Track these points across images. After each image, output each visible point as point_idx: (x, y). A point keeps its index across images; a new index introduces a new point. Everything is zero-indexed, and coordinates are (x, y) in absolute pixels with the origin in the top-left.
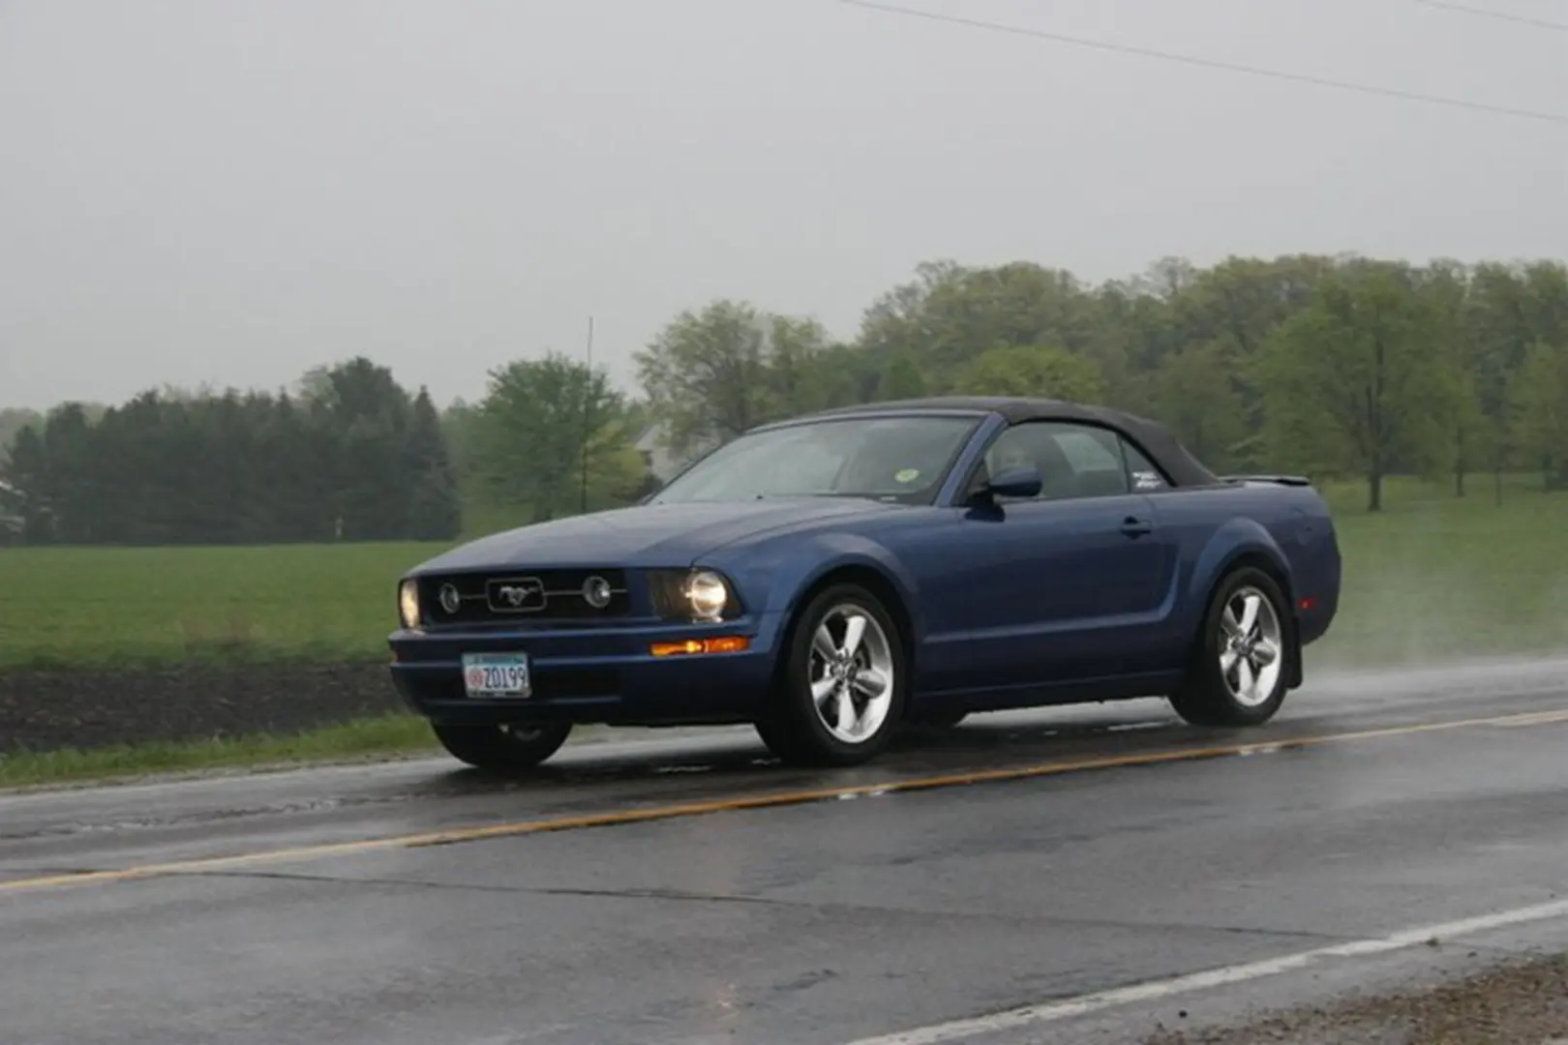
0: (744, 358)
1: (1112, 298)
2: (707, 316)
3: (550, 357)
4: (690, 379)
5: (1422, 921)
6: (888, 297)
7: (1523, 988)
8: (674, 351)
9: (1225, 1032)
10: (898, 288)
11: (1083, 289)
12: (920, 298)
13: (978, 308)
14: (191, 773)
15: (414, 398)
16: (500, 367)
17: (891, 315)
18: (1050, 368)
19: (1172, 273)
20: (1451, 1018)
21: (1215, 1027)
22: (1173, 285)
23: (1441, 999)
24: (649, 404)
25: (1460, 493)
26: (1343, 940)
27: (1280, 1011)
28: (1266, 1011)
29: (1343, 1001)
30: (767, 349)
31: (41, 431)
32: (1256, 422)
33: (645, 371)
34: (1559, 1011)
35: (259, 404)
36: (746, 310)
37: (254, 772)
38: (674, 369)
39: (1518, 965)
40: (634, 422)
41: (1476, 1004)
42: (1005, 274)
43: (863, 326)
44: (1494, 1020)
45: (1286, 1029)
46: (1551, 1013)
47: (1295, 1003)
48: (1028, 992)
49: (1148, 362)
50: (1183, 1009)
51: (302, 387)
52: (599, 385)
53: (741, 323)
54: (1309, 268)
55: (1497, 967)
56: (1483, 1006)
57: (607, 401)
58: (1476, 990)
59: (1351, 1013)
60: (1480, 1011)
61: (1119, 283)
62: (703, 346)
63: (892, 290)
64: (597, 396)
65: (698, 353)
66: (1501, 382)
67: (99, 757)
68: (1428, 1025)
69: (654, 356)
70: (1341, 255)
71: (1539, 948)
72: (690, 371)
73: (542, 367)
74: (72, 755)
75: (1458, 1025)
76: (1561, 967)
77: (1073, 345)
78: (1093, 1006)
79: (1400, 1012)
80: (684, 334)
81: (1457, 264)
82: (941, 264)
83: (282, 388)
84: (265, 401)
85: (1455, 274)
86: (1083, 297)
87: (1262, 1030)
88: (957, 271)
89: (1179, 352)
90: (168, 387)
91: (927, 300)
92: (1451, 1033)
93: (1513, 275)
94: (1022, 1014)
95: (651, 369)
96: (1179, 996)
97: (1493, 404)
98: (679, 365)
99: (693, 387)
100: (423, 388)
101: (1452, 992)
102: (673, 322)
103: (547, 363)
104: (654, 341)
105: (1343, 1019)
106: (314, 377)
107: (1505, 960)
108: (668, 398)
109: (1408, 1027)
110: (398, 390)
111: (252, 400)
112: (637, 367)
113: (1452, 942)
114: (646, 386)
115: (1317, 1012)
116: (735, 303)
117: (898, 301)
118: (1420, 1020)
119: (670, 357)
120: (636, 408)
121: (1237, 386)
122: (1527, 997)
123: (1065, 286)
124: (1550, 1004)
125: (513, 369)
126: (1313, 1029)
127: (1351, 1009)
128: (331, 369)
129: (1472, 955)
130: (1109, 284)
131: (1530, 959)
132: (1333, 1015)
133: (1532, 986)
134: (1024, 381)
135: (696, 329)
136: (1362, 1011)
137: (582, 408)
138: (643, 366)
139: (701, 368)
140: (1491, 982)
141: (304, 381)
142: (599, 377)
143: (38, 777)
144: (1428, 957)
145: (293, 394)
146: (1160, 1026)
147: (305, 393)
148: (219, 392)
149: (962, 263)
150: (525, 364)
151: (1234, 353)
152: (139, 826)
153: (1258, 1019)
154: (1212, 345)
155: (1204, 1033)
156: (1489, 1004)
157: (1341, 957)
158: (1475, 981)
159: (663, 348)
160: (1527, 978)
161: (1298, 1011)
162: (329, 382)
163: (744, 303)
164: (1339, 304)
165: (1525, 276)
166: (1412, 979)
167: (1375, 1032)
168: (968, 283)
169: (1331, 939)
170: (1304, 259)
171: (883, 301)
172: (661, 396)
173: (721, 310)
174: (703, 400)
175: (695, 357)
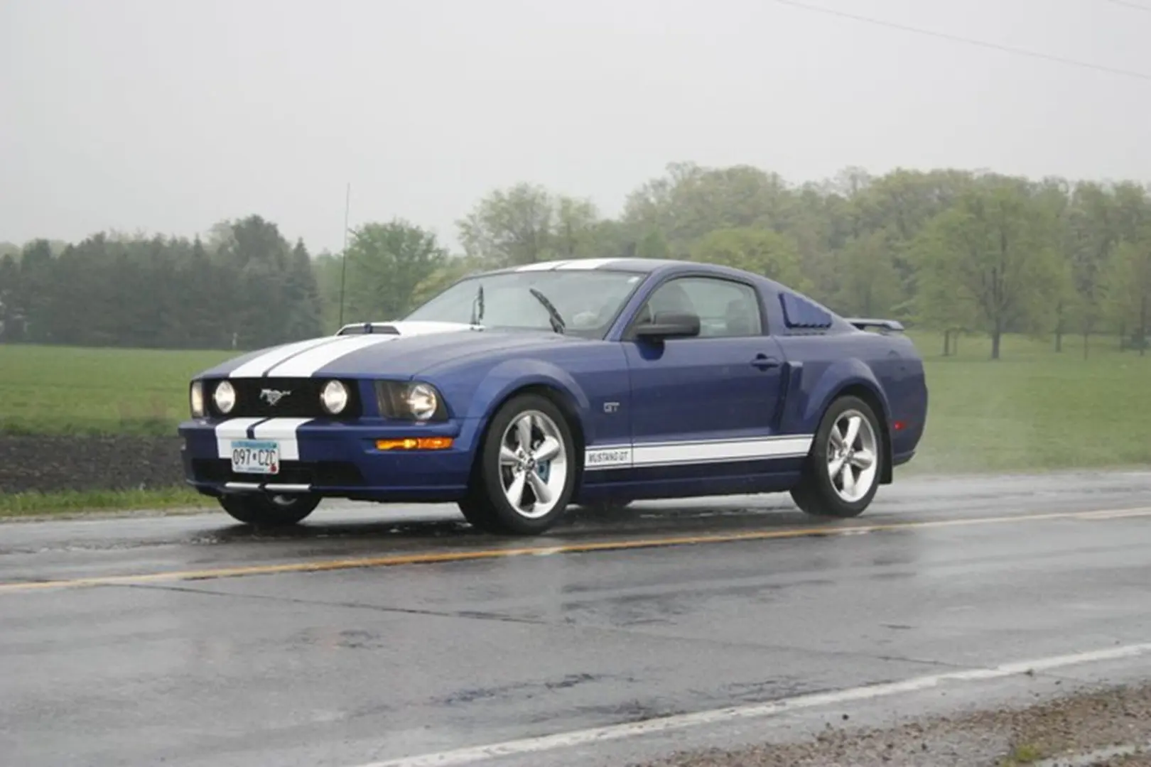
0: (537, 228)
1: (809, 195)
2: (511, 194)
3: (394, 219)
4: (497, 241)
5: (1022, 657)
6: (645, 187)
7: (1094, 709)
8: (486, 219)
9: (875, 731)
10: (652, 180)
11: (788, 187)
12: (668, 188)
13: (711, 198)
14: (121, 513)
15: (294, 246)
16: (357, 226)
17: (647, 200)
18: (761, 244)
19: (854, 178)
20: (1041, 728)
21: (868, 727)
22: (854, 187)
23: (1034, 714)
24: (465, 258)
25: (1058, 349)
26: (966, 668)
27: (915, 717)
28: (906, 717)
29: (964, 713)
30: (555, 221)
31: (17, 260)
32: (911, 290)
33: (464, 234)
34: (1120, 726)
35: (179, 247)
36: (541, 191)
37: (168, 515)
38: (485, 233)
39: (1091, 692)
40: (455, 271)
41: (1060, 718)
42: (731, 174)
43: (627, 208)
44: (1072, 730)
45: (921, 731)
46: (1115, 727)
47: (927, 713)
48: (733, 696)
49: (834, 243)
50: (847, 714)
51: (211, 234)
52: (430, 243)
53: (538, 200)
54: (955, 178)
55: (1076, 692)
56: (1065, 720)
57: (436, 255)
58: (1061, 709)
59: (969, 721)
60: (1063, 724)
61: (815, 184)
62: (507, 217)
63: (648, 183)
64: (428, 251)
65: (504, 222)
66: (1092, 268)
67: (55, 498)
68: (1024, 733)
69: (470, 223)
70: (978, 170)
71: (1106, 680)
72: (497, 235)
73: (389, 228)
74: (34, 495)
75: (1047, 733)
76: (1123, 694)
77: (778, 228)
78: (780, 709)
79: (1004, 722)
80: (493, 206)
81: (1062, 181)
82: (685, 164)
83: (197, 235)
84: (185, 243)
85: (1062, 187)
86: (787, 193)
87: (904, 730)
88: (695, 170)
89: (857, 236)
90: (113, 231)
91: (673, 190)
92: (1042, 739)
93: (1104, 190)
94: (728, 712)
95: (470, 235)
96: (842, 704)
97: (1085, 286)
98: (490, 230)
99: (500, 247)
100: (301, 239)
101: (1042, 709)
102: (486, 197)
103: (393, 225)
104: (472, 212)
105: (960, 727)
106: (219, 228)
107: (1082, 688)
108: (480, 254)
109: (1010, 733)
110: (282, 240)
111: (174, 242)
112: (459, 230)
113: (1043, 674)
114: (464, 244)
115: (944, 719)
116: (533, 186)
117: (652, 191)
118: (1019, 728)
119: (483, 224)
120: (456, 261)
121: (898, 263)
122: (1097, 715)
123: (774, 184)
124: (1114, 721)
125: (369, 229)
126: (940, 731)
127: (969, 718)
128: (233, 223)
129: (1058, 683)
130: (807, 184)
131: (1100, 688)
132: (954, 722)
133: (1100, 707)
134: (741, 254)
135: (503, 204)
136: (975, 720)
137: (417, 259)
138: (464, 230)
139: (505, 233)
140: (1071, 703)
141: (214, 230)
142: (430, 237)
143: (8, 511)
144: (1025, 683)
145: (205, 240)
146: (828, 725)
147: (213, 240)
148: (150, 236)
149: (700, 164)
150: (376, 225)
151: (897, 239)
152: (83, 550)
153: (901, 723)
154: (881, 233)
155: (861, 731)
156: (1069, 719)
157: (962, 681)
158: (1060, 702)
159: (478, 219)
160: (1097, 702)
161: (930, 718)
162: (232, 233)
163: (539, 187)
164: (976, 208)
165: (1112, 192)
166: (1013, 698)
167: (985, 736)
168: (702, 179)
169: (955, 668)
170: (951, 172)
171: (641, 190)
172: (475, 253)
173: (522, 190)
174: (506, 257)
175: (502, 225)
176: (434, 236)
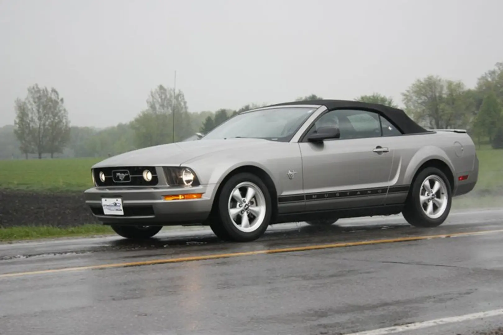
0: (437, 94)
2: (425, 81)
3: (374, 94)
4: (420, 101)
6: (486, 74)
8: (415, 92)
10: (489, 71)
12: (497, 74)
16: (358, 97)
17: (487, 80)
24: (406, 109)
30: (445, 91)
31: (213, 118)
36: (438, 78)
38: (414, 98)
43: (478, 84)
53: (436, 83)
62: (424, 90)
63: (487, 72)
65: (422, 93)
69: (408, 94)
72: (420, 98)
73: (371, 98)
80: (418, 86)
90: (253, 104)
91: (499, 75)
95: (407, 98)
98: (416, 97)
99: (421, 104)
102: (415, 83)
103: (373, 96)
104: (408, 89)
108: (412, 107)
112: (402, 97)
114: (405, 103)
116: (435, 77)
117: (489, 76)
119: (414, 94)
125: (363, 99)
128: (304, 98)
135: (422, 85)
138: (405, 97)
139: (423, 98)
142: (390, 101)
150: (366, 96)
159: (411, 91)
163: (438, 76)
171: (484, 75)
172: (410, 107)
173: (430, 78)
174: (424, 108)
175: (421, 94)
176: (391, 100)
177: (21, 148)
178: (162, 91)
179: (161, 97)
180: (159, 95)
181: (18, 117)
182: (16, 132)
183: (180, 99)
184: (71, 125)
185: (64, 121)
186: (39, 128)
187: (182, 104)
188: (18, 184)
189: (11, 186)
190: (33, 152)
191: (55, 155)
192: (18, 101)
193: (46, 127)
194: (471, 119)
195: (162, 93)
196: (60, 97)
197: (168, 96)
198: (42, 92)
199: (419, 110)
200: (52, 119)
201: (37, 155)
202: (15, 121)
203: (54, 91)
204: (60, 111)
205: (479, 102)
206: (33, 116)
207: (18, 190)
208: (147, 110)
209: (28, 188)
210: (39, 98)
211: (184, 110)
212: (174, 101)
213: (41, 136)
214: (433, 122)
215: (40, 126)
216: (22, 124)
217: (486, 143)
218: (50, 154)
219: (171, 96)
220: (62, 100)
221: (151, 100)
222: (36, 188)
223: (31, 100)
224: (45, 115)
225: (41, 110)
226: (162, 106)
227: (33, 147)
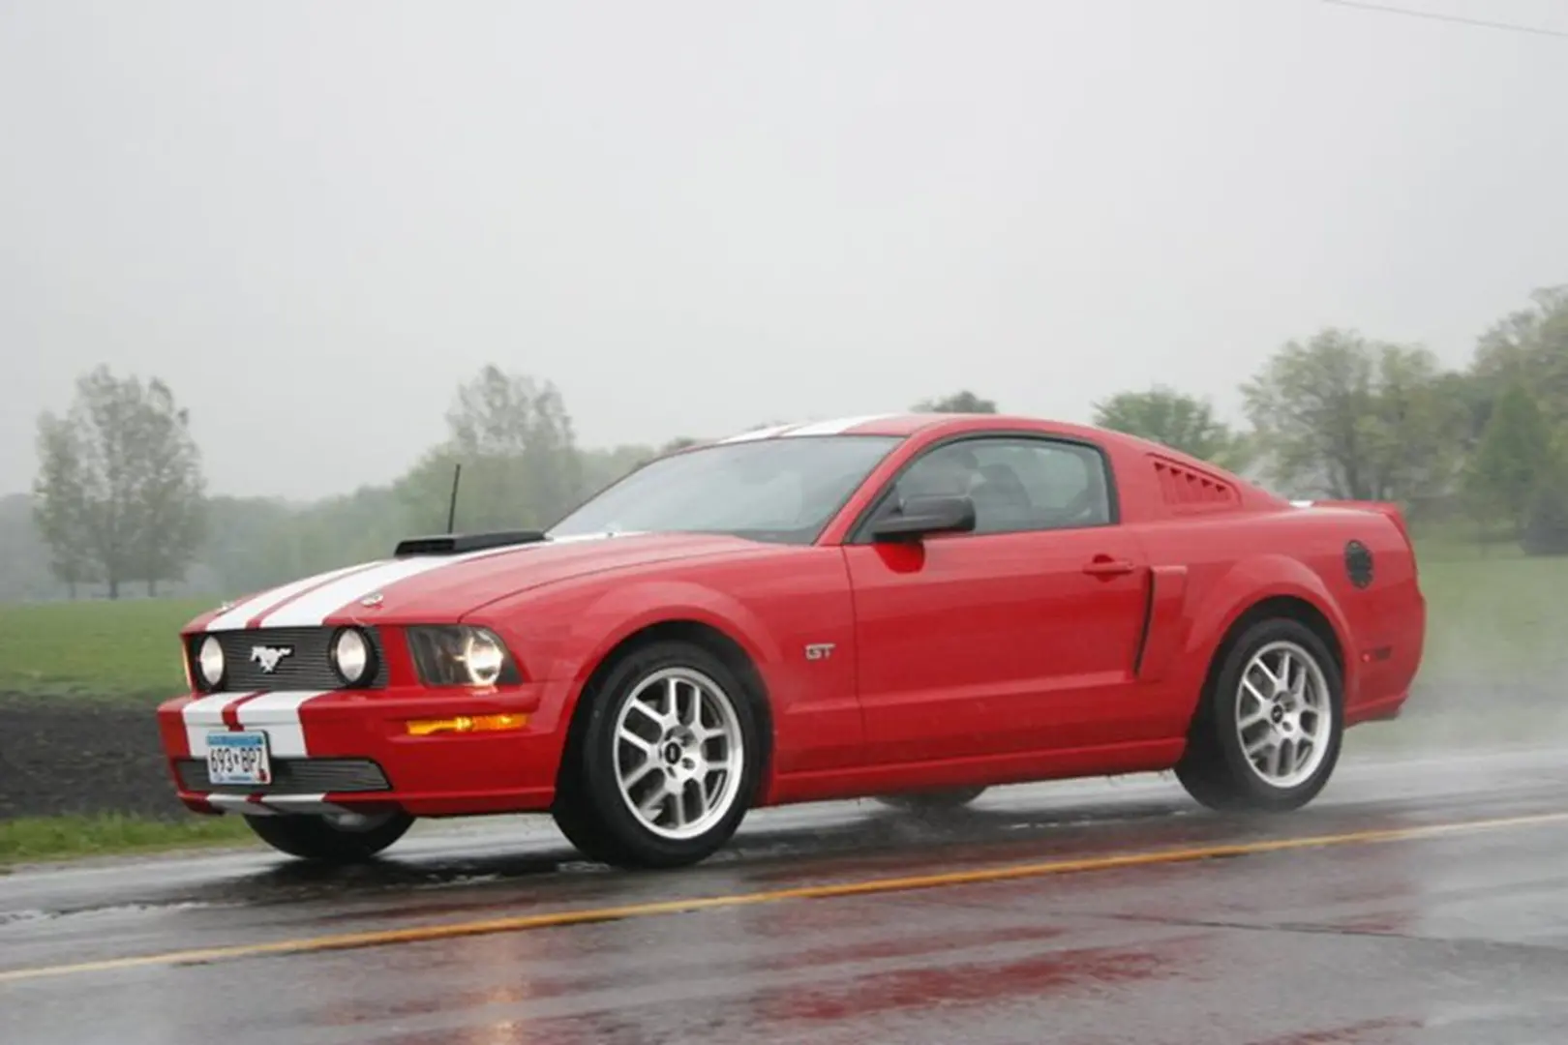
0: (1352, 388)
2: (1314, 345)
3: (1155, 387)
4: (1297, 410)
6: (1502, 323)
8: (1279, 381)
10: (1512, 315)
12: (1536, 324)
17: (1504, 342)
24: (1254, 435)
30: (1376, 379)
33: (1252, 402)
36: (1355, 337)
38: (1280, 399)
40: (1240, 453)
52: (1204, 416)
53: (1350, 351)
57: (1212, 432)
62: (1310, 376)
63: (1506, 318)
64: (1203, 427)
65: (1304, 382)
69: (1258, 386)
72: (1298, 402)
73: (1148, 399)
80: (1290, 363)
82: (1558, 289)
91: (1543, 326)
95: (1257, 399)
98: (1285, 394)
99: (1300, 418)
102: (1279, 352)
103: (1153, 396)
104: (1261, 373)
108: (1274, 429)
112: (1243, 398)
114: (1252, 417)
116: (1343, 333)
117: (1513, 328)
119: (1278, 387)
120: (1241, 440)
125: (1120, 401)
128: (934, 403)
135: (1302, 359)
137: (1187, 439)
138: (1248, 398)
139: (1307, 398)
142: (1203, 408)
150: (1130, 396)
159: (1269, 380)
163: (1352, 332)
171: (1498, 329)
172: (1268, 428)
173: (1329, 336)
174: (1311, 430)
175: (1302, 387)
176: (1209, 407)
177: (56, 567)
178: (497, 384)
179: (490, 404)
180: (485, 395)
181: (48, 468)
182: (38, 516)
183: (550, 409)
184: (210, 493)
185: (189, 479)
186: (112, 503)
187: (558, 424)
188: (45, 680)
189: (24, 687)
190: (92, 579)
191: (162, 585)
192: (46, 421)
193: (135, 499)
194: (1459, 463)
195: (494, 391)
196: (178, 406)
197: (514, 400)
198: (120, 390)
199: (1295, 437)
200: (151, 475)
201: (103, 588)
202: (36, 482)
203: (158, 386)
204: (177, 447)
205: (1482, 412)
206: (94, 467)
207: (42, 698)
208: (450, 444)
209: (73, 690)
210: (112, 410)
211: (562, 444)
212: (532, 416)
213: (117, 527)
214: (1341, 475)
215: (115, 495)
216: (60, 493)
217: (1506, 538)
218: (144, 585)
219: (524, 400)
220: (183, 415)
221: (460, 410)
222: (100, 690)
223: (88, 417)
224: (128, 462)
225: (117, 447)
226: (496, 431)
227: (92, 562)
